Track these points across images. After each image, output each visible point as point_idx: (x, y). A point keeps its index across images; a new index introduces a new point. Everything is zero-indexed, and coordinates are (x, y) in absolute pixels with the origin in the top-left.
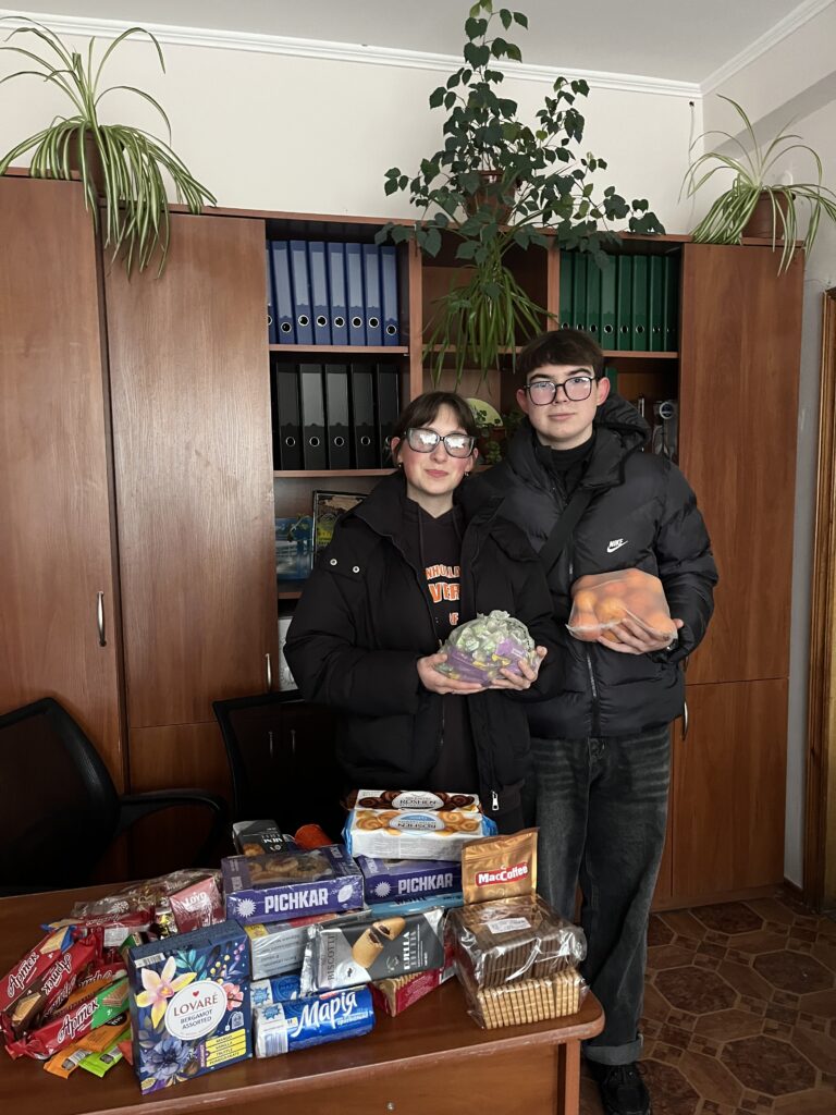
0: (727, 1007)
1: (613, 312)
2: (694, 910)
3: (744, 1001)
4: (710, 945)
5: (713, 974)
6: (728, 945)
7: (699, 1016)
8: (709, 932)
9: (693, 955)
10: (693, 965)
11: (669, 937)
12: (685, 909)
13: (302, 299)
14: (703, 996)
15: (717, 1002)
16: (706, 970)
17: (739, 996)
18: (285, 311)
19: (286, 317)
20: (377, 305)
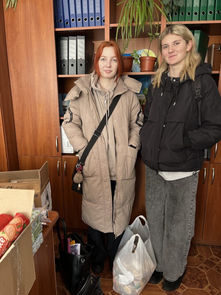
0: (201, 288)
1: (198, 6)
2: (213, 247)
3: (210, 287)
4: (210, 261)
5: (204, 273)
6: (217, 263)
7: (187, 288)
8: (213, 256)
9: (201, 263)
10: (198, 267)
11: (196, 254)
12: (209, 245)
13: (72, 12)
14: (194, 280)
15: (198, 285)
16: (202, 270)
17: (209, 285)
18: (67, 17)
19: (67, 19)
20: (99, 12)
